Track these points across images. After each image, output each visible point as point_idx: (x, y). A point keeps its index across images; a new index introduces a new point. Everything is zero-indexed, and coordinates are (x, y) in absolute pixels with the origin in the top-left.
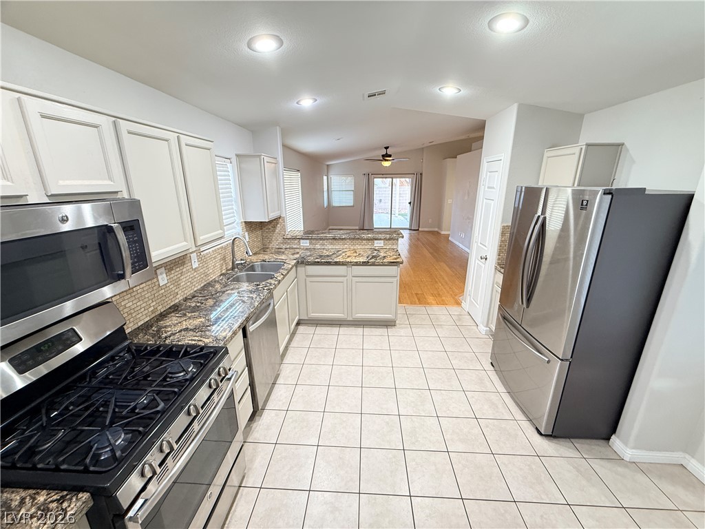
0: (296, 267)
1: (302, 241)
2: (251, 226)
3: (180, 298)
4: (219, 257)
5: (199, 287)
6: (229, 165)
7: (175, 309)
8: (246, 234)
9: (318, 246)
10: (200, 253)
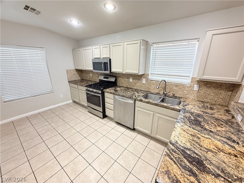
8: (196, 86)
10: (147, 80)
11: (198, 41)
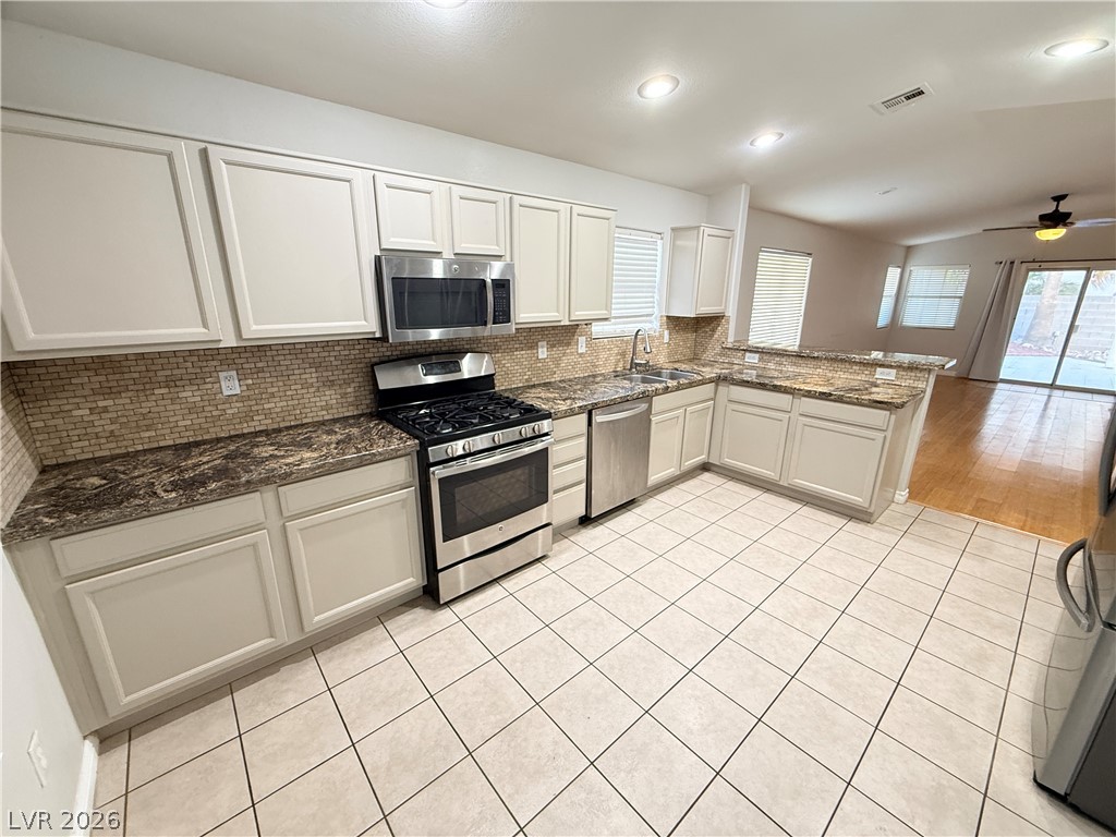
0: (717, 385)
1: (748, 354)
2: (676, 323)
3: (557, 378)
4: (616, 350)
5: (582, 375)
6: (659, 242)
7: (547, 385)
8: (666, 332)
9: (771, 366)
10: (591, 339)
11: (662, 239)
